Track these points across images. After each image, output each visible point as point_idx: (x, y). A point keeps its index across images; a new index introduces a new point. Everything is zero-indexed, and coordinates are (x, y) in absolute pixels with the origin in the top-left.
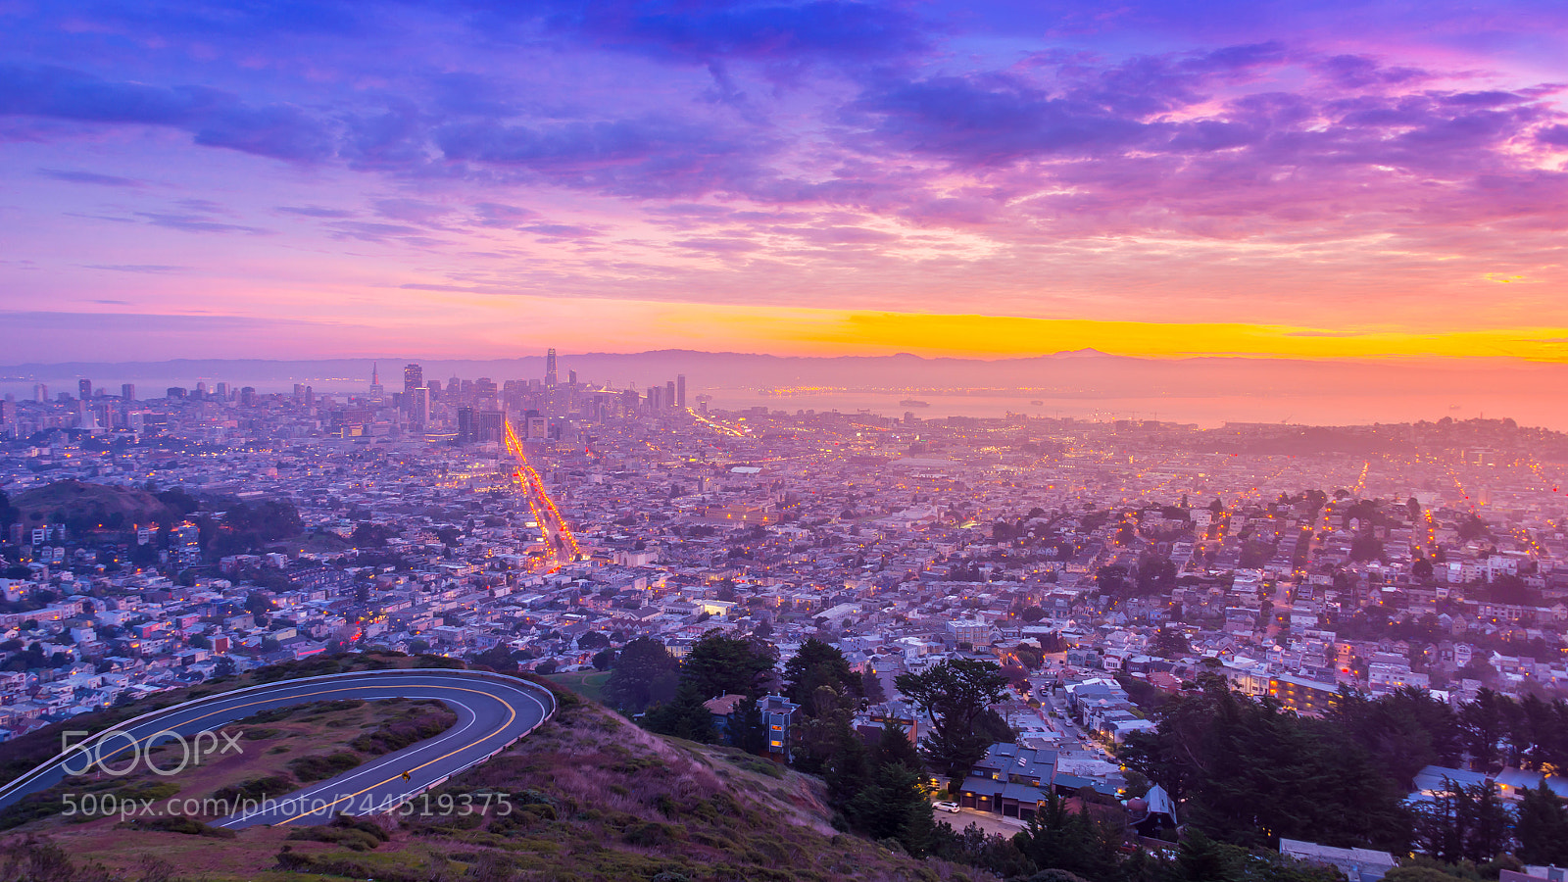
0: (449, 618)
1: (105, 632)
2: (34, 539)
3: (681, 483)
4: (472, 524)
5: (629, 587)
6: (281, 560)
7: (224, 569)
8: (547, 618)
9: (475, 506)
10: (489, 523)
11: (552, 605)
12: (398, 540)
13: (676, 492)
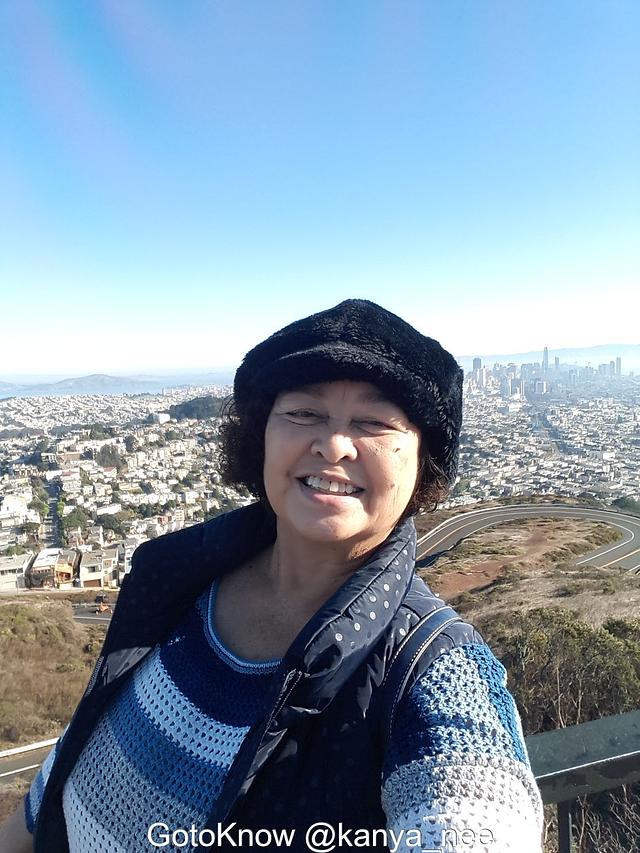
0: (508, 480)
3: (622, 415)
4: (512, 434)
5: (600, 470)
8: (558, 483)
9: (513, 426)
10: (521, 434)
11: (559, 478)
12: (480, 442)
13: (620, 420)
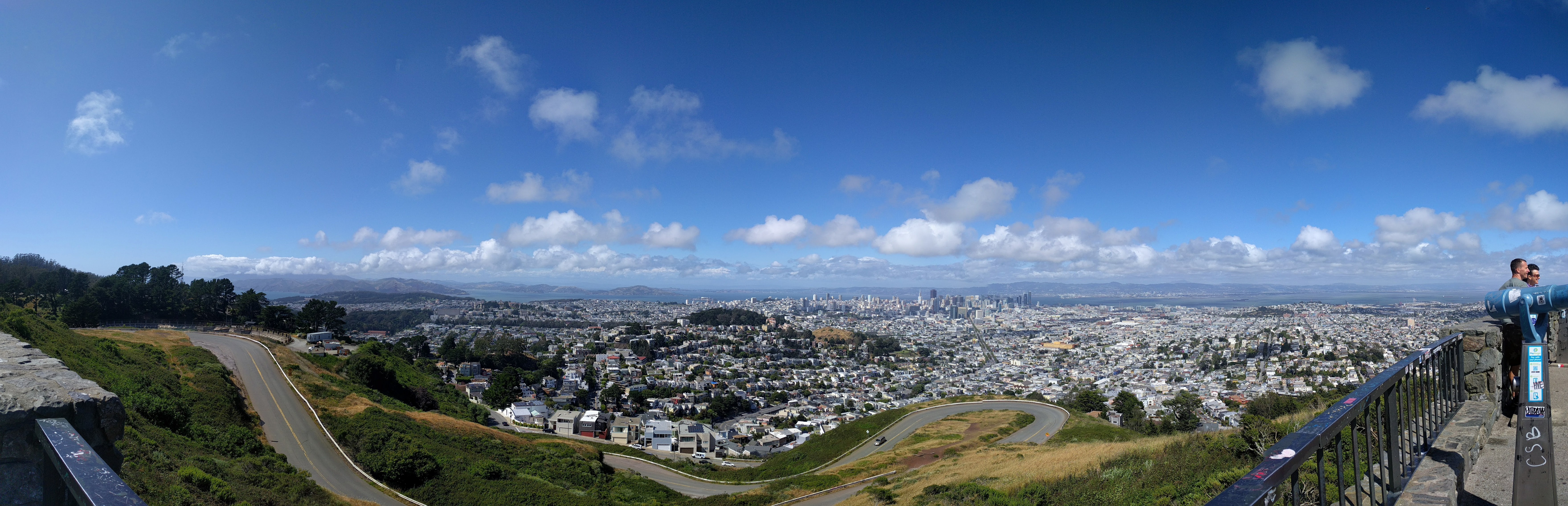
1: (841, 380)
2: (819, 346)
6: (893, 358)
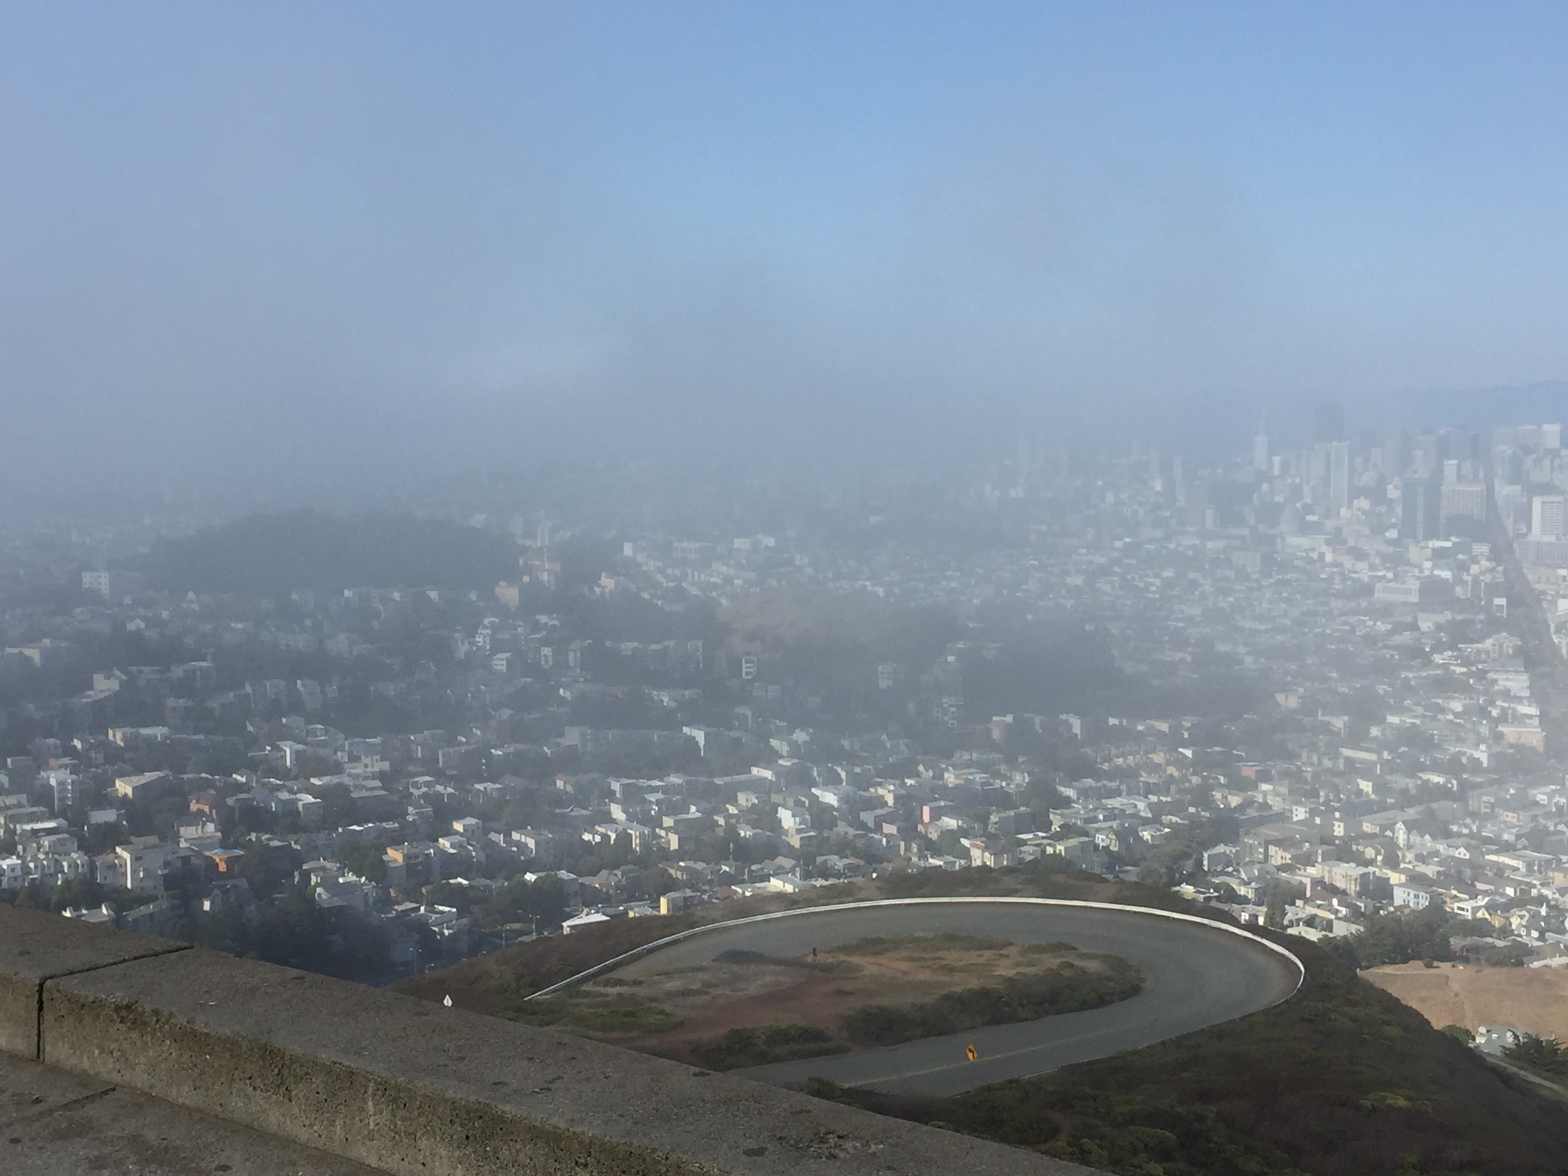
2: (744, 670)
7: (996, 734)
